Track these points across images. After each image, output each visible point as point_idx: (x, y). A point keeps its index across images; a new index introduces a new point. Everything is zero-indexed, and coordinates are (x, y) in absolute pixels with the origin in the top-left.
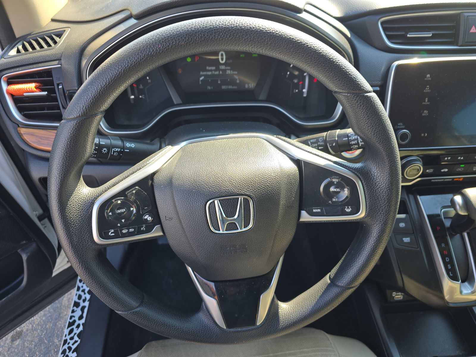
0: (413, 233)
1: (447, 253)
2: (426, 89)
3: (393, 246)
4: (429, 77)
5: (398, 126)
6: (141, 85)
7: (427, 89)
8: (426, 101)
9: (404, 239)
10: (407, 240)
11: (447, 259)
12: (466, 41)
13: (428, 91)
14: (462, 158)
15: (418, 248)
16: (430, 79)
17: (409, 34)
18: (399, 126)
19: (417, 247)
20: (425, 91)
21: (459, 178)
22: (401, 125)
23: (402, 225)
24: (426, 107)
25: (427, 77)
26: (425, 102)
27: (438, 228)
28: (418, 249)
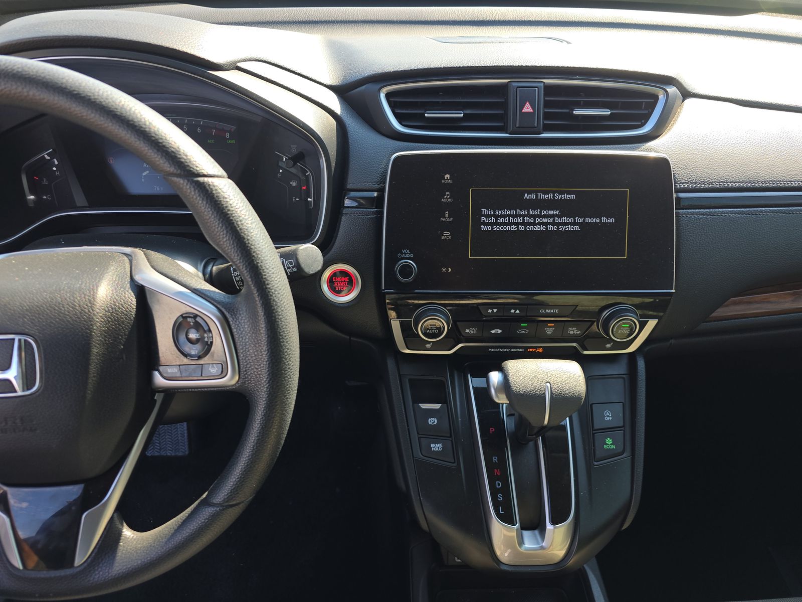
0: (451, 436)
1: (499, 474)
2: (445, 197)
3: (413, 457)
4: (449, 178)
5: (402, 253)
6: (45, 179)
7: (447, 198)
8: (447, 216)
9: (432, 445)
10: (436, 447)
11: (499, 485)
12: (517, 126)
13: (449, 200)
14: (518, 312)
15: (454, 463)
16: (450, 181)
17: (428, 113)
18: (405, 253)
19: (453, 461)
20: (443, 200)
21: (536, 347)
22: (408, 253)
23: (433, 421)
24: (447, 226)
25: (446, 178)
26: (444, 217)
27: (492, 430)
28: (455, 465)
